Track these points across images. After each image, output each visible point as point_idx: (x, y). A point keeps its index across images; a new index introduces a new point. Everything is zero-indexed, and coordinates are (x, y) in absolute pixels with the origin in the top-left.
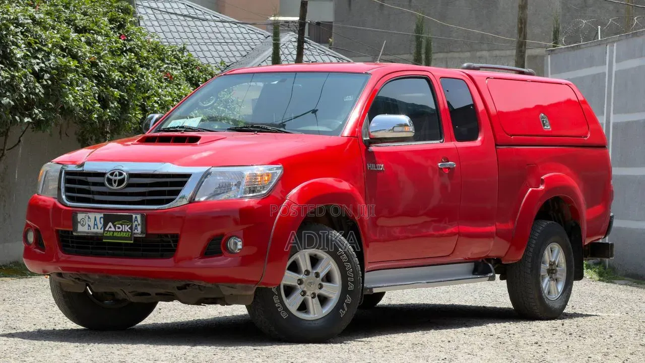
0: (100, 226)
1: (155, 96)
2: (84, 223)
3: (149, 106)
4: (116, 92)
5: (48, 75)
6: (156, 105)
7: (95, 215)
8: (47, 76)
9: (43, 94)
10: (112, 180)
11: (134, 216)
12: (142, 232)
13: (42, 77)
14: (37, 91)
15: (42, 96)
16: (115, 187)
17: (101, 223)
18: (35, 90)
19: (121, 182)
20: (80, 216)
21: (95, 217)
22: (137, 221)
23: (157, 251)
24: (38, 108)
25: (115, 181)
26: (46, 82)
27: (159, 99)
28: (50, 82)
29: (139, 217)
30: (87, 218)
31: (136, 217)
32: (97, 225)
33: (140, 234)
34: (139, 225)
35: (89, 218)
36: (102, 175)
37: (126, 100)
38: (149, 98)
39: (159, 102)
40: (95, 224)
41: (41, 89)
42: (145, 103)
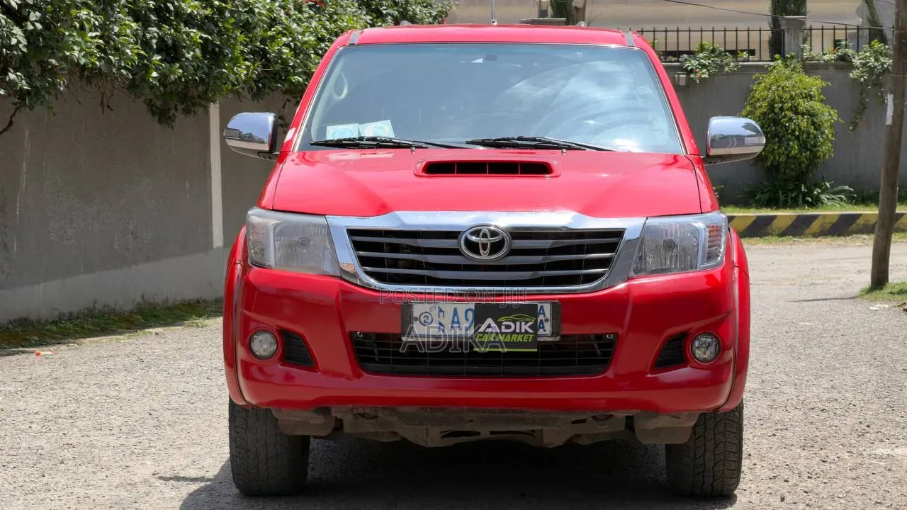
0: (465, 324)
1: (284, 35)
2: (429, 320)
3: (274, 52)
4: (196, 34)
5: (38, 14)
6: (285, 50)
7: (455, 306)
8: (34, 16)
9: (25, 46)
10: (477, 244)
11: (539, 305)
12: (553, 334)
13: (27, 19)
14: (14, 41)
15: (25, 50)
16: (484, 257)
17: (467, 320)
18: (10, 40)
19: (496, 247)
20: (418, 310)
21: (455, 310)
22: (544, 314)
23: (571, 363)
24: (16, 70)
25: (485, 246)
26: (33, 25)
27: (290, 39)
28: (39, 26)
29: (547, 308)
30: (437, 311)
31: (542, 307)
32: (458, 322)
33: (550, 337)
34: (547, 320)
35: (441, 310)
36: (453, 235)
37: (218, 46)
38: (273, 38)
39: (292, 44)
40: (453, 322)
41: (21, 39)
42: (267, 48)
